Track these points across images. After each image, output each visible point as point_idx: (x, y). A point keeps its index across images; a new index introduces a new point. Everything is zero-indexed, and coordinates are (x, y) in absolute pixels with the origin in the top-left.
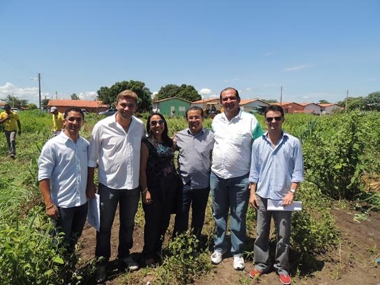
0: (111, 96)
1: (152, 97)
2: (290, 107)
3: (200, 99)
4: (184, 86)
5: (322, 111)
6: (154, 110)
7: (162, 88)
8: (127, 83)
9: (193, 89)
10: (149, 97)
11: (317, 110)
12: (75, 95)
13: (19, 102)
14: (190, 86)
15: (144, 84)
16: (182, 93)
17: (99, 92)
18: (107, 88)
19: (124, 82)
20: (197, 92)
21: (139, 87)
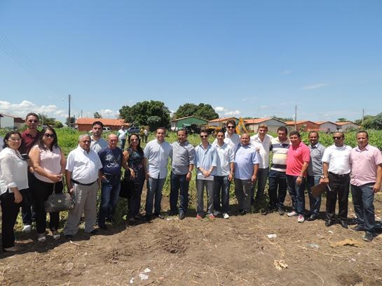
0: (132, 115)
1: (171, 116)
2: (305, 125)
3: (218, 117)
4: (202, 105)
5: (338, 129)
6: (173, 128)
7: (180, 107)
8: (148, 103)
9: (210, 107)
10: (167, 116)
11: (333, 129)
12: (97, 113)
13: (48, 121)
14: (207, 105)
15: (163, 104)
16: (199, 111)
17: (120, 111)
18: (128, 107)
19: (145, 102)
20: (214, 111)
21: (158, 107)
